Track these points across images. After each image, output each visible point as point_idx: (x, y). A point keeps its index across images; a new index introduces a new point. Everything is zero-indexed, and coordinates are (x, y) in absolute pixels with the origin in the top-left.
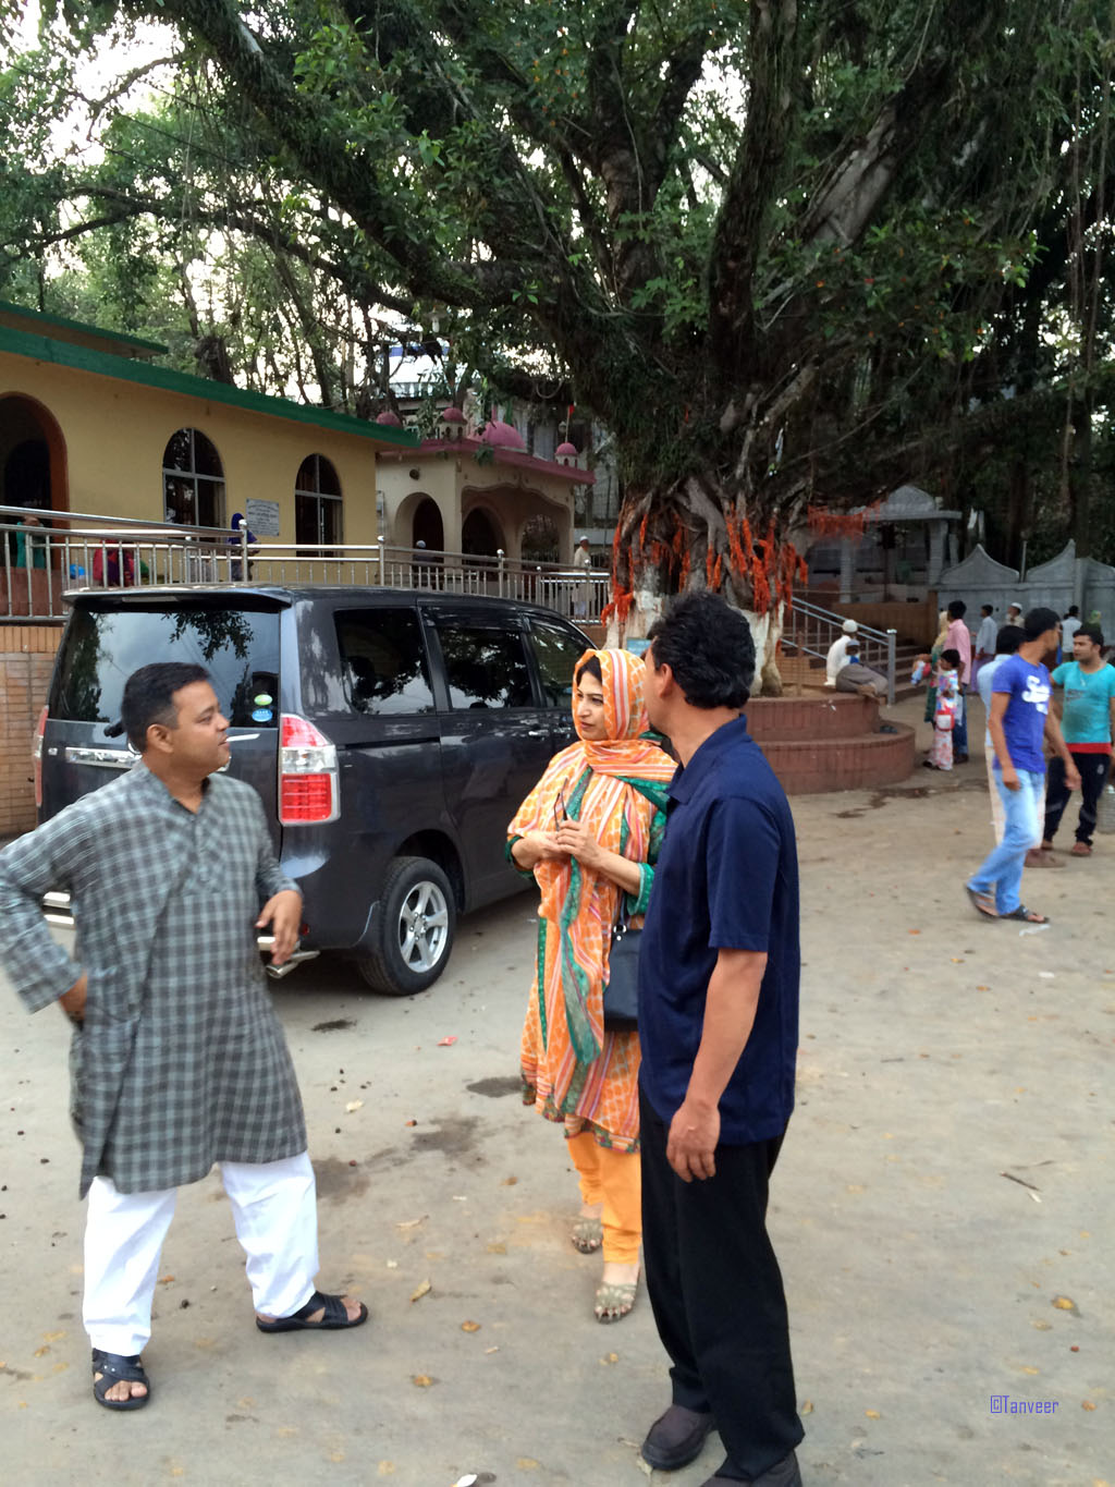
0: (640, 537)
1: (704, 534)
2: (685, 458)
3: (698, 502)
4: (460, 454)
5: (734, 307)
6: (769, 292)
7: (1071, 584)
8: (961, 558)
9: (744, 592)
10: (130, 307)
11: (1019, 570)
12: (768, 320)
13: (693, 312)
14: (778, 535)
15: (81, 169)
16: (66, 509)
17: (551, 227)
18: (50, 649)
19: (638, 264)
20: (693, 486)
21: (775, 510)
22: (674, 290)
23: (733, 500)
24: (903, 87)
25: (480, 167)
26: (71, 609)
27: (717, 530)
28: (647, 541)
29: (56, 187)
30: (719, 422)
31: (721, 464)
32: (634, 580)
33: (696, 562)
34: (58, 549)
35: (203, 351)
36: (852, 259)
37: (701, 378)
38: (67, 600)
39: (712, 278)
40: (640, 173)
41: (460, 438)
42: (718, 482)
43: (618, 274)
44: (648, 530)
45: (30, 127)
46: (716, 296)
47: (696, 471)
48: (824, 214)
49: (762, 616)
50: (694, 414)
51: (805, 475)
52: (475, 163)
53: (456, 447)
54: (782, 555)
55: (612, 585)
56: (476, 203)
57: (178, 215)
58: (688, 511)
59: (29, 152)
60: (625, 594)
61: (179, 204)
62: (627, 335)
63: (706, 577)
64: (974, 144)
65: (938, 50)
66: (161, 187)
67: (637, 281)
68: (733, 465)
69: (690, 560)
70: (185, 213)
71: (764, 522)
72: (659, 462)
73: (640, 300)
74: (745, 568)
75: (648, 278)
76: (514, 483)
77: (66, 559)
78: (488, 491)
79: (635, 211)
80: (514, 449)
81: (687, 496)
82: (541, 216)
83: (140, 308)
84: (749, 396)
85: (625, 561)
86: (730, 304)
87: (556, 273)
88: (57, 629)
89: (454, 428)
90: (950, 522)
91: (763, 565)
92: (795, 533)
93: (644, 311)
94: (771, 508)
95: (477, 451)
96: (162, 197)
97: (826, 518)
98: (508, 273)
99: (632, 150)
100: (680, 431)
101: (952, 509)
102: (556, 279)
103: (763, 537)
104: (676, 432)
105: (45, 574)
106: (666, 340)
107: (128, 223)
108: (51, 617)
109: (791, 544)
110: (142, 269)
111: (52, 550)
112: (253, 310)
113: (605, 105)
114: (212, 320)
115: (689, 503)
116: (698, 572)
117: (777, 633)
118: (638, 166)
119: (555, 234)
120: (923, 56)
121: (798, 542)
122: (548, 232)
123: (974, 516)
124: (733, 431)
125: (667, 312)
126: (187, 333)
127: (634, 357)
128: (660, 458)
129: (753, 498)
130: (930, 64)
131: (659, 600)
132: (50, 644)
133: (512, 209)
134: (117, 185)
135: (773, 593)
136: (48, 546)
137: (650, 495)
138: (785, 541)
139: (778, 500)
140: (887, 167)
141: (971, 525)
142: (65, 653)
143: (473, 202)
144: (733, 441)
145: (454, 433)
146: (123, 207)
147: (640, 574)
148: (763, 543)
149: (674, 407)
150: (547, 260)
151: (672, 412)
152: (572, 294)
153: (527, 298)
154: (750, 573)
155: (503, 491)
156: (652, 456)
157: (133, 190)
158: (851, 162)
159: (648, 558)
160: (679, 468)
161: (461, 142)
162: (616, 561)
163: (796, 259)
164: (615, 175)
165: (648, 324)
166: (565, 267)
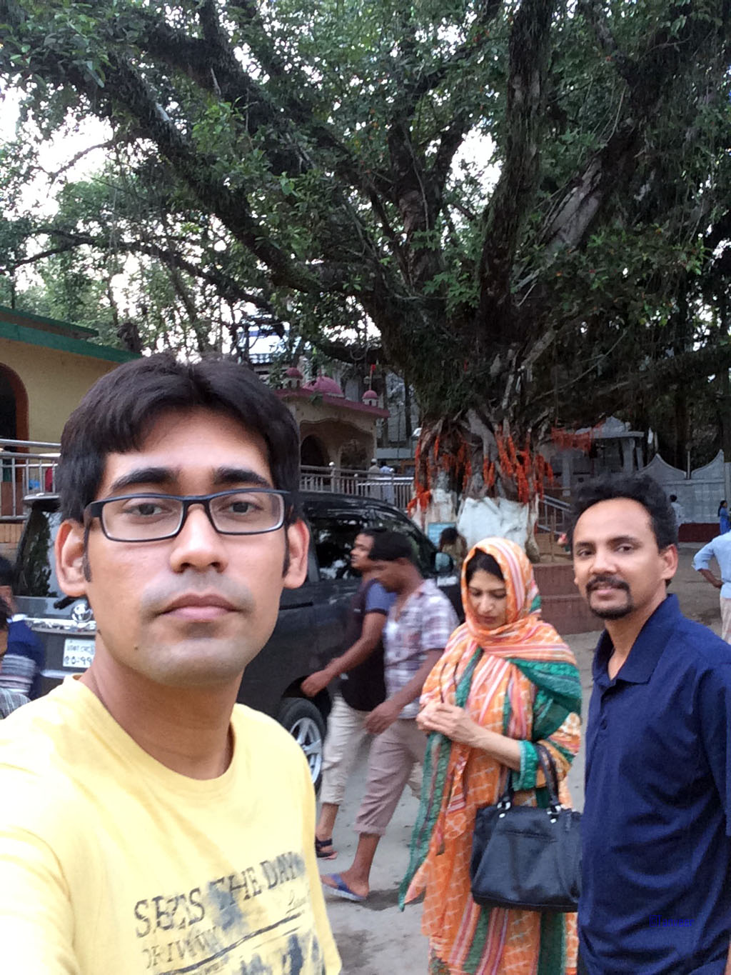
0: (434, 451)
1: (481, 448)
2: (465, 395)
3: (475, 425)
4: (298, 399)
5: (498, 291)
6: (521, 282)
7: (722, 480)
8: (645, 464)
9: (512, 489)
10: (73, 307)
11: (687, 471)
12: (520, 301)
13: (468, 296)
14: (531, 448)
15: (41, 217)
16: (27, 440)
17: (368, 241)
18: (13, 541)
19: (427, 265)
20: (472, 414)
21: (530, 430)
22: (454, 281)
23: (501, 423)
24: (606, 145)
25: (319, 200)
26: (30, 510)
27: (490, 445)
28: (440, 454)
29: (25, 228)
30: (489, 371)
31: (491, 399)
32: (431, 481)
33: (475, 468)
34: (21, 468)
35: (123, 333)
36: (580, 257)
37: (475, 340)
38: (27, 503)
39: (482, 271)
40: (426, 205)
41: (299, 388)
42: (490, 411)
43: (412, 272)
44: (440, 446)
45: (8, 189)
46: (485, 283)
47: (474, 404)
48: (555, 229)
49: (525, 504)
50: (471, 365)
51: (549, 406)
52: (316, 197)
53: (296, 394)
54: (535, 462)
55: (414, 486)
56: (316, 224)
57: (106, 246)
58: (469, 432)
59: (7, 206)
60: (424, 491)
61: (108, 238)
62: (422, 312)
63: (483, 479)
64: (648, 186)
65: (629, 121)
66: (95, 229)
67: (427, 276)
68: (500, 400)
69: (472, 465)
70: (110, 244)
71: (521, 439)
72: (448, 399)
73: (430, 288)
74: (511, 471)
75: (434, 274)
76: (335, 417)
77: (26, 475)
78: (317, 424)
79: (424, 230)
80: (335, 395)
81: (467, 421)
82: (360, 231)
83: (80, 307)
84: (510, 351)
85: (424, 469)
86: (496, 289)
87: (372, 271)
88: (19, 525)
89: (294, 381)
90: (636, 439)
91: (524, 469)
92: (543, 446)
93: (433, 295)
94: (526, 430)
95: (311, 396)
96: (96, 235)
97: (564, 435)
98: (340, 271)
99: (420, 190)
100: (461, 377)
101: (637, 430)
102: (372, 275)
103: (521, 449)
104: (459, 378)
105: (11, 486)
106: (449, 316)
107: (73, 251)
108: (14, 517)
109: (540, 454)
110: (81, 282)
111: (16, 469)
112: (155, 307)
113: (401, 162)
114: (128, 315)
115: (470, 426)
116: (477, 475)
117: (535, 517)
118: (424, 201)
119: (370, 245)
120: (618, 125)
121: (545, 452)
122: (365, 244)
123: (651, 435)
124: (499, 376)
125: (449, 297)
126: (111, 323)
127: (428, 326)
128: (448, 395)
129: (514, 422)
130: (624, 131)
131: (449, 496)
132: (13, 536)
133: (341, 229)
134: (65, 227)
135: (531, 489)
136: (13, 466)
137: (441, 421)
138: (537, 452)
139: (531, 424)
140: (597, 198)
141: (650, 441)
142: (24, 543)
143: (314, 222)
144: (500, 383)
145: (294, 385)
146: (69, 241)
147: (435, 477)
148: (522, 453)
149: (456, 361)
150: (365, 263)
151: (455, 363)
152: (383, 284)
153: (353, 287)
154: (515, 475)
155: (328, 423)
156: (442, 395)
157: (77, 230)
158: (572, 195)
159: (441, 466)
160: (461, 402)
161: (306, 183)
162: (417, 469)
163: (541, 258)
164: (409, 207)
165: (436, 304)
166: (378, 267)
